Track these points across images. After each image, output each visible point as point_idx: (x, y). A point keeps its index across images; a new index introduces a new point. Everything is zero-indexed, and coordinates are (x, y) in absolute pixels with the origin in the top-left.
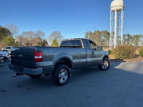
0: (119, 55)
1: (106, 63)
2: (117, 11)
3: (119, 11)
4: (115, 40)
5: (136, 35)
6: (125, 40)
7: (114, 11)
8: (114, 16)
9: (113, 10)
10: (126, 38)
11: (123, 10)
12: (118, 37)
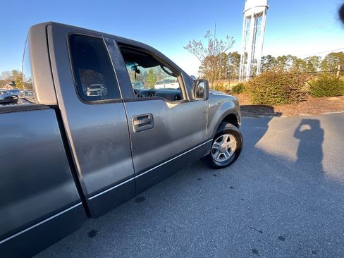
0: (262, 95)
1: (228, 140)
2: (255, 16)
3: (258, 15)
4: (247, 66)
5: (281, 56)
6: (264, 65)
7: (249, 17)
8: (248, 25)
9: (248, 15)
10: (265, 62)
11: (266, 13)
12: (252, 61)
